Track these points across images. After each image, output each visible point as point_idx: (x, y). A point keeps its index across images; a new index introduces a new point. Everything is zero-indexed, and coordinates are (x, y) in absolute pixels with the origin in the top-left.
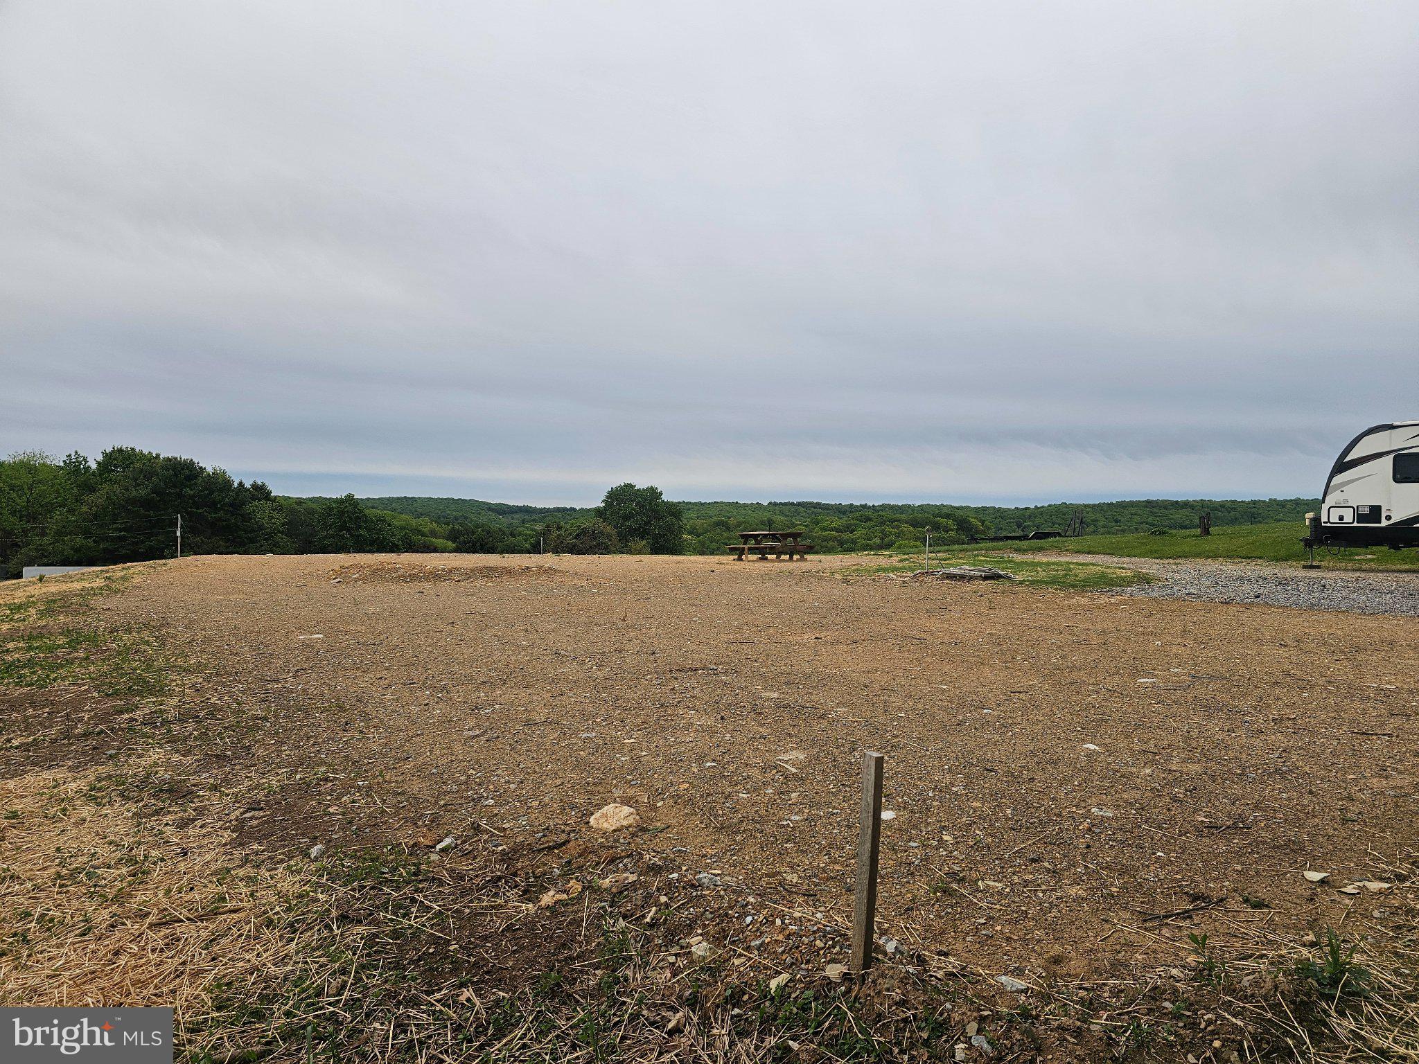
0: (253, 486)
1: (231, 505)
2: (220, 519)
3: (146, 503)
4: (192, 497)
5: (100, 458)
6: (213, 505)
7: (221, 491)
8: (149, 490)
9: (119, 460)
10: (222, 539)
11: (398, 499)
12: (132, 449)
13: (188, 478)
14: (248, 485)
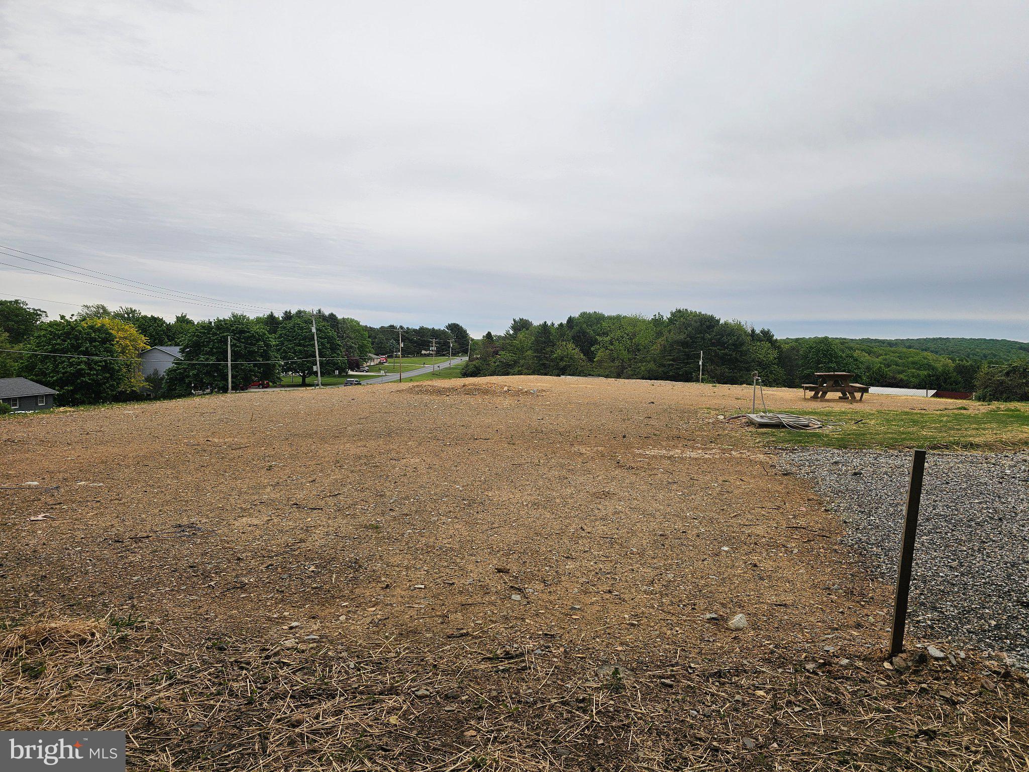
0: (762, 332)
1: (734, 345)
2: (726, 354)
3: (684, 344)
4: (711, 340)
5: (669, 316)
6: (723, 345)
7: (729, 335)
8: (685, 335)
9: (679, 316)
10: (727, 368)
11: (934, 339)
12: (686, 310)
13: (709, 327)
14: (758, 331)
